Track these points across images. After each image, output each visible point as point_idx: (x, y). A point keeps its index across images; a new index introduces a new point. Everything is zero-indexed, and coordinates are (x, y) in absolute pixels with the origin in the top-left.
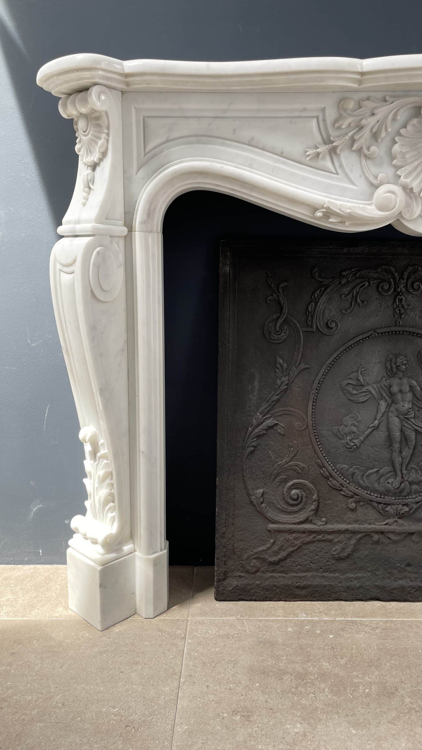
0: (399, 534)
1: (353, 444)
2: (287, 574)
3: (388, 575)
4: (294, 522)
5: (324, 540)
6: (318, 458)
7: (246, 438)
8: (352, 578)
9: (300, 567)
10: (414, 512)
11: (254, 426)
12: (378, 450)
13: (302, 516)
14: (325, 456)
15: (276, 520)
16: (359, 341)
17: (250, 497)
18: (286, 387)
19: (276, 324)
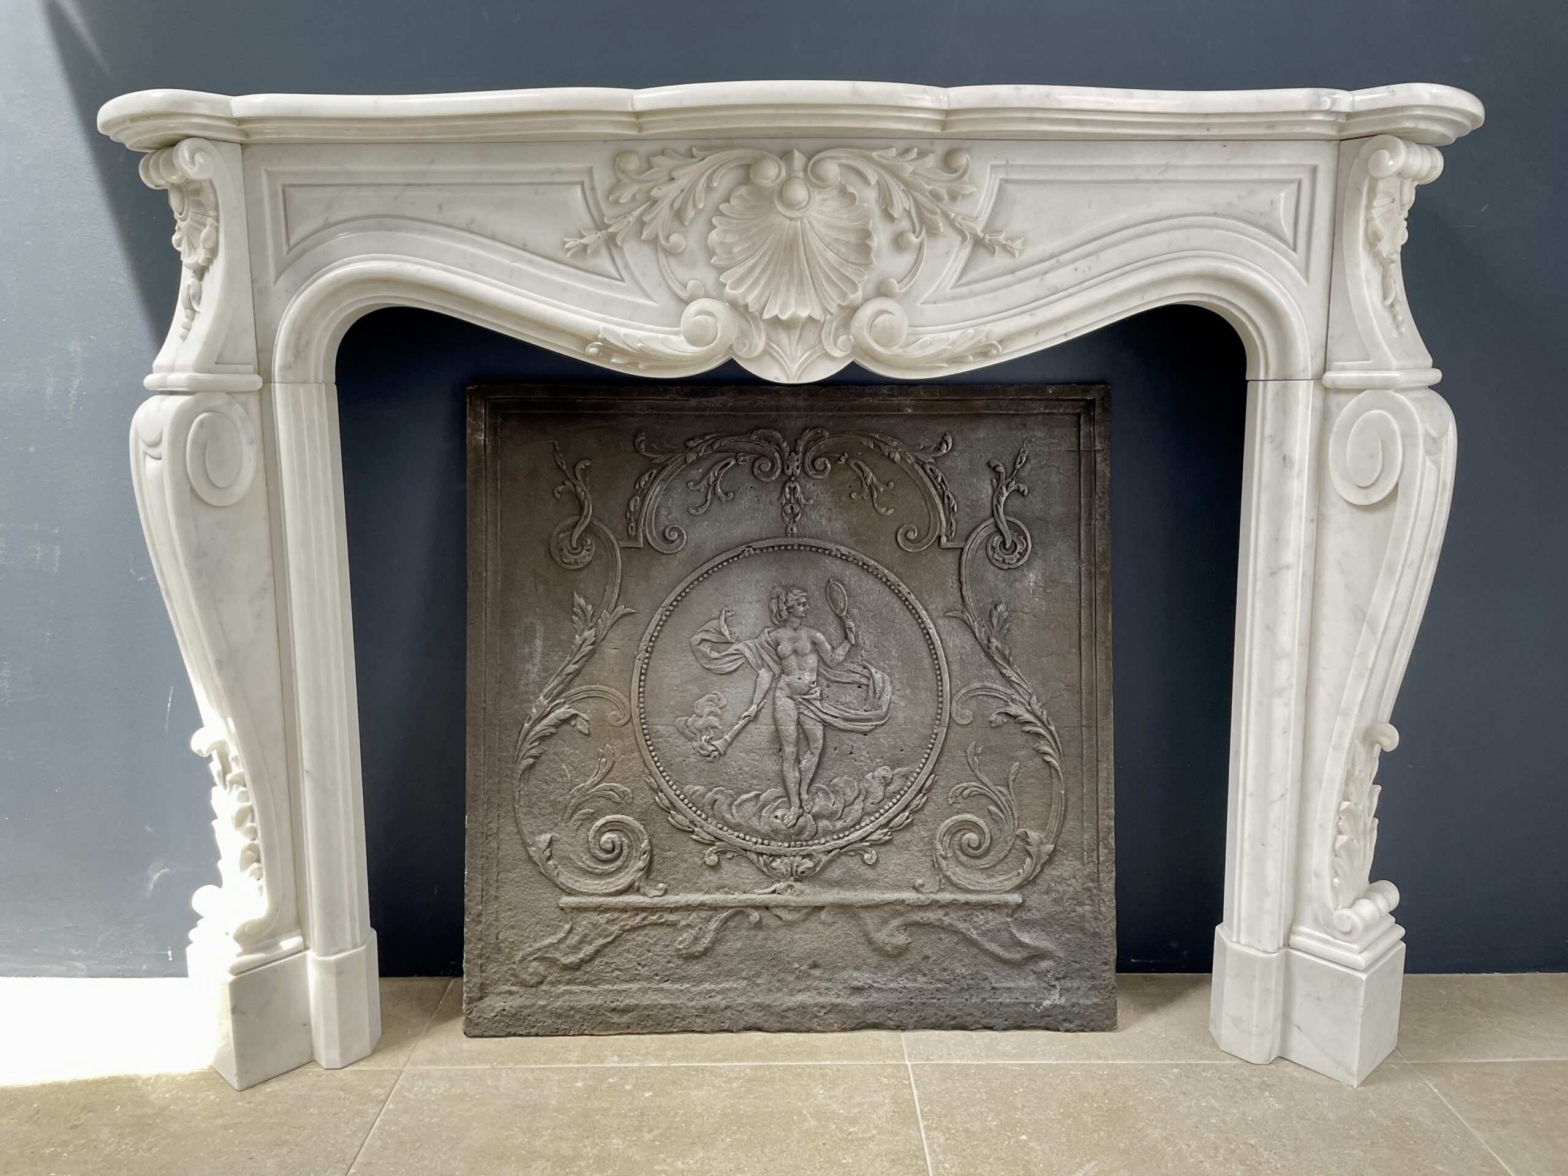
0: (797, 909)
1: (711, 748)
2: (595, 986)
3: (778, 984)
4: (606, 891)
5: (662, 924)
6: (651, 774)
7: (520, 743)
8: (713, 990)
9: (618, 973)
10: (823, 869)
11: (533, 719)
12: (757, 757)
13: (622, 881)
14: (664, 771)
15: (574, 890)
16: (721, 563)
17: (528, 848)
18: (591, 647)
19: (572, 534)
